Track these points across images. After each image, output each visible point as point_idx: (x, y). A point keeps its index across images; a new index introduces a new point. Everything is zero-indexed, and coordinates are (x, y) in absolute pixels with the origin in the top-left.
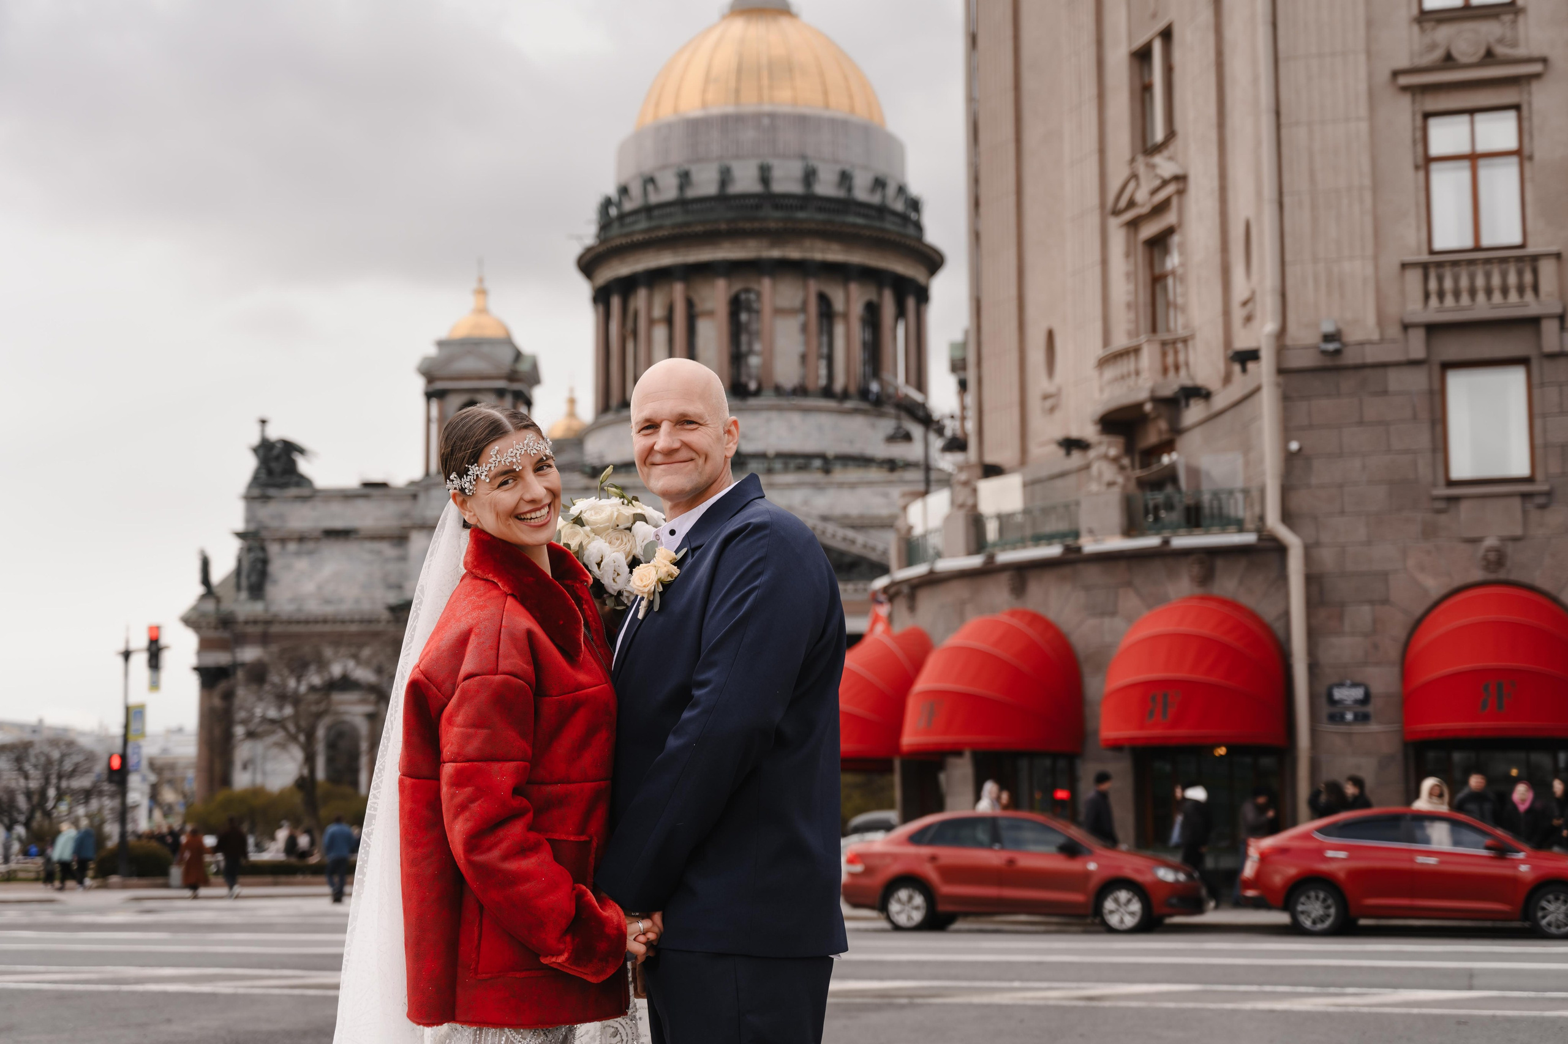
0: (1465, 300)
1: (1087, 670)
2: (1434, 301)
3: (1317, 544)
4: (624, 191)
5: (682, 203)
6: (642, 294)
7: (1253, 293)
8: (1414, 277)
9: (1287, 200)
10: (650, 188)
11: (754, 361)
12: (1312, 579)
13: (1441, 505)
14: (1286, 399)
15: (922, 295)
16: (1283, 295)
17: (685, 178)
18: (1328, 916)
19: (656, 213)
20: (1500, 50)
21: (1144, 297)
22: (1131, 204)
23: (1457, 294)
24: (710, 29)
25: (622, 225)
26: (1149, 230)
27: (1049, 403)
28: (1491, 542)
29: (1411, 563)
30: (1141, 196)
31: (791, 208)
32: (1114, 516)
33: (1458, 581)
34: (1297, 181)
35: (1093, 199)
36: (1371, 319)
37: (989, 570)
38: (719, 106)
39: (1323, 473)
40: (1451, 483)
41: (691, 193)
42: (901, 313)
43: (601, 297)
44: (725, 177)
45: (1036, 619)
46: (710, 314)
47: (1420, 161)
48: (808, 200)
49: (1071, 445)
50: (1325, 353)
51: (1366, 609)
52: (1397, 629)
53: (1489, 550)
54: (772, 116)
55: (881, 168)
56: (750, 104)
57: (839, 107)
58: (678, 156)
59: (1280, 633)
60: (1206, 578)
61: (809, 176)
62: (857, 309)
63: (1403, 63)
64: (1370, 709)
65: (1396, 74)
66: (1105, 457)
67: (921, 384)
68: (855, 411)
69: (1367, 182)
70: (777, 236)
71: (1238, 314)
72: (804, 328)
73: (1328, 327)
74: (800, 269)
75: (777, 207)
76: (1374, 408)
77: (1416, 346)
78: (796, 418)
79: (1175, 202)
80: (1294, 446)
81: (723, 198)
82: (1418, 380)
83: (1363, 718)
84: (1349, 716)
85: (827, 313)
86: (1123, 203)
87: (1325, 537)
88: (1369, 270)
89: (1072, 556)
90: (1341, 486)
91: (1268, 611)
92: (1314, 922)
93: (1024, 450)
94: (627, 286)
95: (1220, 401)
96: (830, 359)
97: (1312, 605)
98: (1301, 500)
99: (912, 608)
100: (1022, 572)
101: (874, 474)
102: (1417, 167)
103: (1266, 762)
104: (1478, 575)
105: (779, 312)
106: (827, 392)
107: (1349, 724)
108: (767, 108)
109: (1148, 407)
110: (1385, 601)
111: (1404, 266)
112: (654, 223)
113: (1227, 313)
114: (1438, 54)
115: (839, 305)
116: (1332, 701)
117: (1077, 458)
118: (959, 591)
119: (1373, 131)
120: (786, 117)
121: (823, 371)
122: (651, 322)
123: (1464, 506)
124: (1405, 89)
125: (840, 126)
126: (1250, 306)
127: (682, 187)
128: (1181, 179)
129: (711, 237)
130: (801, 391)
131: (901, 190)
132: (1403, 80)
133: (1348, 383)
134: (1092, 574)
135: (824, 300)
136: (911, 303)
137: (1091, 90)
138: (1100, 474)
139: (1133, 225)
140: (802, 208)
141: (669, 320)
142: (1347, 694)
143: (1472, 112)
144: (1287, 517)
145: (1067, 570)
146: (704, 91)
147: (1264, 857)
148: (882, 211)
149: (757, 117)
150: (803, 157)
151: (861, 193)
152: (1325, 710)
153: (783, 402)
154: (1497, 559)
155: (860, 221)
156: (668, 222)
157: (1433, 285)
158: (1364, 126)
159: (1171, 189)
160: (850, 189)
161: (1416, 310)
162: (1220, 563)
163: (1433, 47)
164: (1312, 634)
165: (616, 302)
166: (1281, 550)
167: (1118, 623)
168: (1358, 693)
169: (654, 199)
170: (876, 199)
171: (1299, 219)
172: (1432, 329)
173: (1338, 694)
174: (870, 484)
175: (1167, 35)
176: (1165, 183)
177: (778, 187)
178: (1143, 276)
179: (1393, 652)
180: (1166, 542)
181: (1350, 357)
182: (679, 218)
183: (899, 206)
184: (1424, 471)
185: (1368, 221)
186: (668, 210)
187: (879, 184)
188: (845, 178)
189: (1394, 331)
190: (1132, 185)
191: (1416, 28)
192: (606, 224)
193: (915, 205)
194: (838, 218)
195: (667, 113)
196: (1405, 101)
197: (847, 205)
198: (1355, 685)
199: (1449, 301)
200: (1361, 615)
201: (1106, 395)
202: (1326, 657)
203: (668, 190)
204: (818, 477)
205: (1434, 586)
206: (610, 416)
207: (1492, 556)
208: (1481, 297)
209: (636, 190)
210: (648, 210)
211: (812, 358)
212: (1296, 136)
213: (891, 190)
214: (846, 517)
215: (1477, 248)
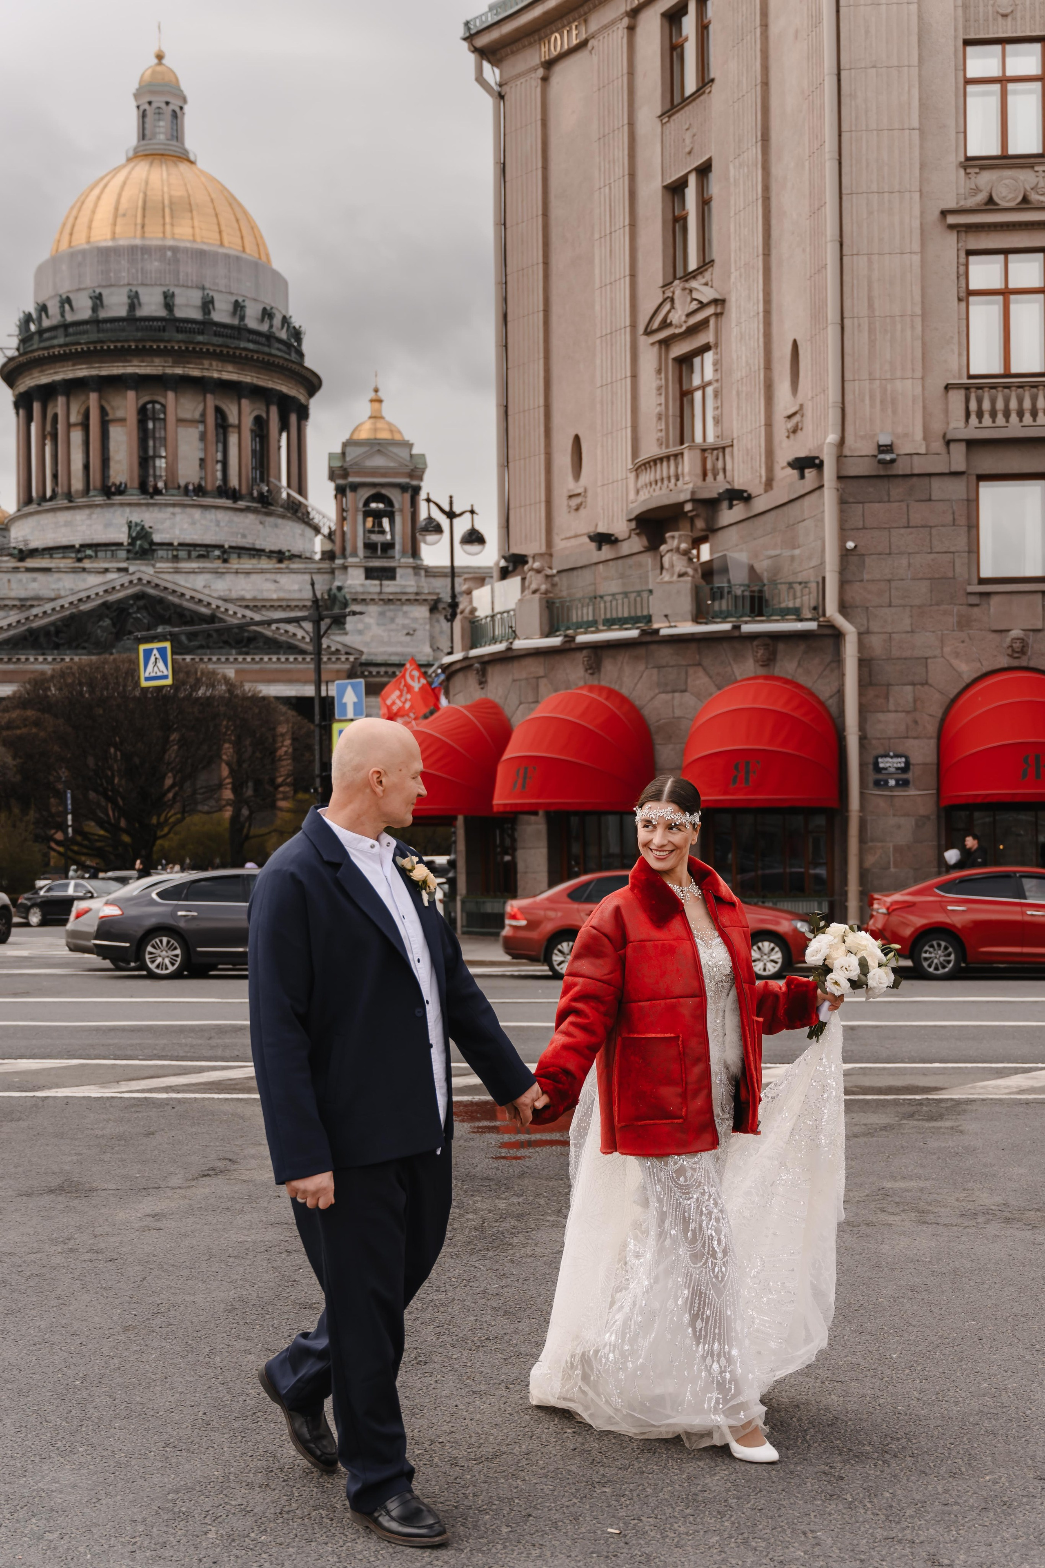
0: (1000, 420)
1: (658, 739)
2: (974, 420)
3: (868, 632)
4: (43, 309)
5: (95, 322)
6: (61, 400)
7: (801, 406)
8: (957, 398)
9: (847, 322)
10: (67, 307)
11: (161, 463)
12: (864, 663)
13: (974, 600)
14: (843, 502)
15: (303, 413)
16: (843, 410)
17: (98, 300)
18: (949, 962)
19: (71, 330)
20: (1034, 197)
21: (673, 409)
22: (665, 324)
23: (993, 414)
24: (118, 170)
25: (41, 340)
26: (680, 349)
27: (575, 502)
28: (1016, 633)
29: (947, 649)
30: (677, 317)
31: (191, 331)
32: (686, 604)
33: (987, 667)
34: (857, 306)
35: (625, 319)
36: (919, 435)
37: (568, 649)
38: (128, 236)
39: (874, 569)
40: (982, 581)
41: (103, 314)
42: (284, 426)
43: (23, 403)
44: (134, 301)
45: (612, 694)
46: (122, 420)
47: (963, 294)
48: (206, 325)
49: (602, 539)
50: (880, 462)
51: (909, 688)
52: (935, 708)
53: (1014, 639)
54: (175, 250)
55: (269, 301)
56: (154, 236)
57: (232, 244)
58: (91, 280)
59: (834, 710)
60: (769, 661)
61: (207, 304)
62: (248, 422)
63: (952, 205)
64: (909, 776)
65: (944, 213)
66: (678, 549)
67: (302, 489)
68: (247, 509)
69: (919, 312)
70: (181, 356)
71: (781, 427)
72: (203, 437)
73: (884, 440)
74: (200, 385)
75: (179, 330)
76: (919, 513)
77: (958, 459)
78: (197, 513)
79: (712, 322)
80: (850, 545)
81: (131, 320)
82: (956, 489)
83: (904, 784)
84: (892, 782)
85: (223, 425)
86: (656, 325)
87: (875, 626)
88: (919, 390)
89: (648, 638)
90: (889, 581)
91: (824, 690)
92: (936, 969)
93: (549, 543)
94: (47, 393)
95: (760, 504)
96: (225, 463)
97: (863, 685)
98: (856, 593)
99: (482, 683)
100: (599, 650)
101: (265, 563)
102: (960, 300)
103: (820, 821)
104: (1004, 661)
105: (180, 421)
106: (225, 491)
107: (891, 789)
108: (170, 243)
109: (688, 507)
110: (925, 683)
111: (947, 387)
112: (68, 339)
113: (769, 425)
114: (982, 197)
115: (233, 419)
116: (878, 769)
117: (607, 552)
118: (535, 667)
119: (923, 263)
120: (186, 250)
121: (219, 475)
122: (69, 426)
123: (994, 601)
124: (951, 227)
125: (234, 262)
126: (796, 418)
127: (94, 309)
128: (719, 302)
129: (122, 354)
130: (200, 490)
131: (285, 320)
132: (951, 220)
133: (897, 490)
134: (665, 654)
135: (220, 412)
136: (293, 418)
137: (622, 218)
138: (672, 566)
139: (666, 343)
140: (202, 333)
141: (85, 426)
142: (889, 763)
143: (1006, 252)
144: (843, 608)
145: (642, 651)
146: (114, 224)
147: (890, 912)
148: (269, 337)
149: (162, 249)
150: (203, 288)
151: (252, 323)
152: (872, 776)
153: (186, 500)
154: (1020, 649)
155: (251, 346)
156: (83, 339)
157: (973, 406)
158: (917, 258)
159: (710, 311)
160: (242, 318)
161: (958, 427)
162: (781, 646)
163: (977, 190)
164: (863, 710)
165: (36, 407)
166: (837, 635)
167: (688, 699)
168: (900, 762)
169: (70, 318)
170: (264, 328)
171: (858, 340)
172: (971, 444)
173: (883, 763)
174: (262, 572)
175: (704, 170)
176: (703, 306)
177: (179, 313)
178: (673, 389)
179: (931, 727)
180: (737, 628)
181: (901, 468)
182: (94, 336)
183: (283, 335)
184: (961, 570)
185: (918, 344)
186: (85, 327)
187: (267, 314)
188: (238, 308)
189: (938, 445)
190: (667, 307)
191: (962, 172)
192: (26, 339)
193: (297, 334)
194: (234, 343)
195: (80, 241)
196: (953, 237)
197: (240, 331)
198: (897, 756)
199: (987, 420)
200: (905, 694)
201: (644, 495)
202: (873, 732)
203: (83, 310)
204: (218, 564)
205: (967, 670)
206: (33, 507)
207: (1017, 645)
208: (1014, 417)
209: (54, 308)
210: (65, 326)
211: (209, 462)
212: (857, 265)
213: (277, 321)
214: (243, 599)
215: (1007, 375)
